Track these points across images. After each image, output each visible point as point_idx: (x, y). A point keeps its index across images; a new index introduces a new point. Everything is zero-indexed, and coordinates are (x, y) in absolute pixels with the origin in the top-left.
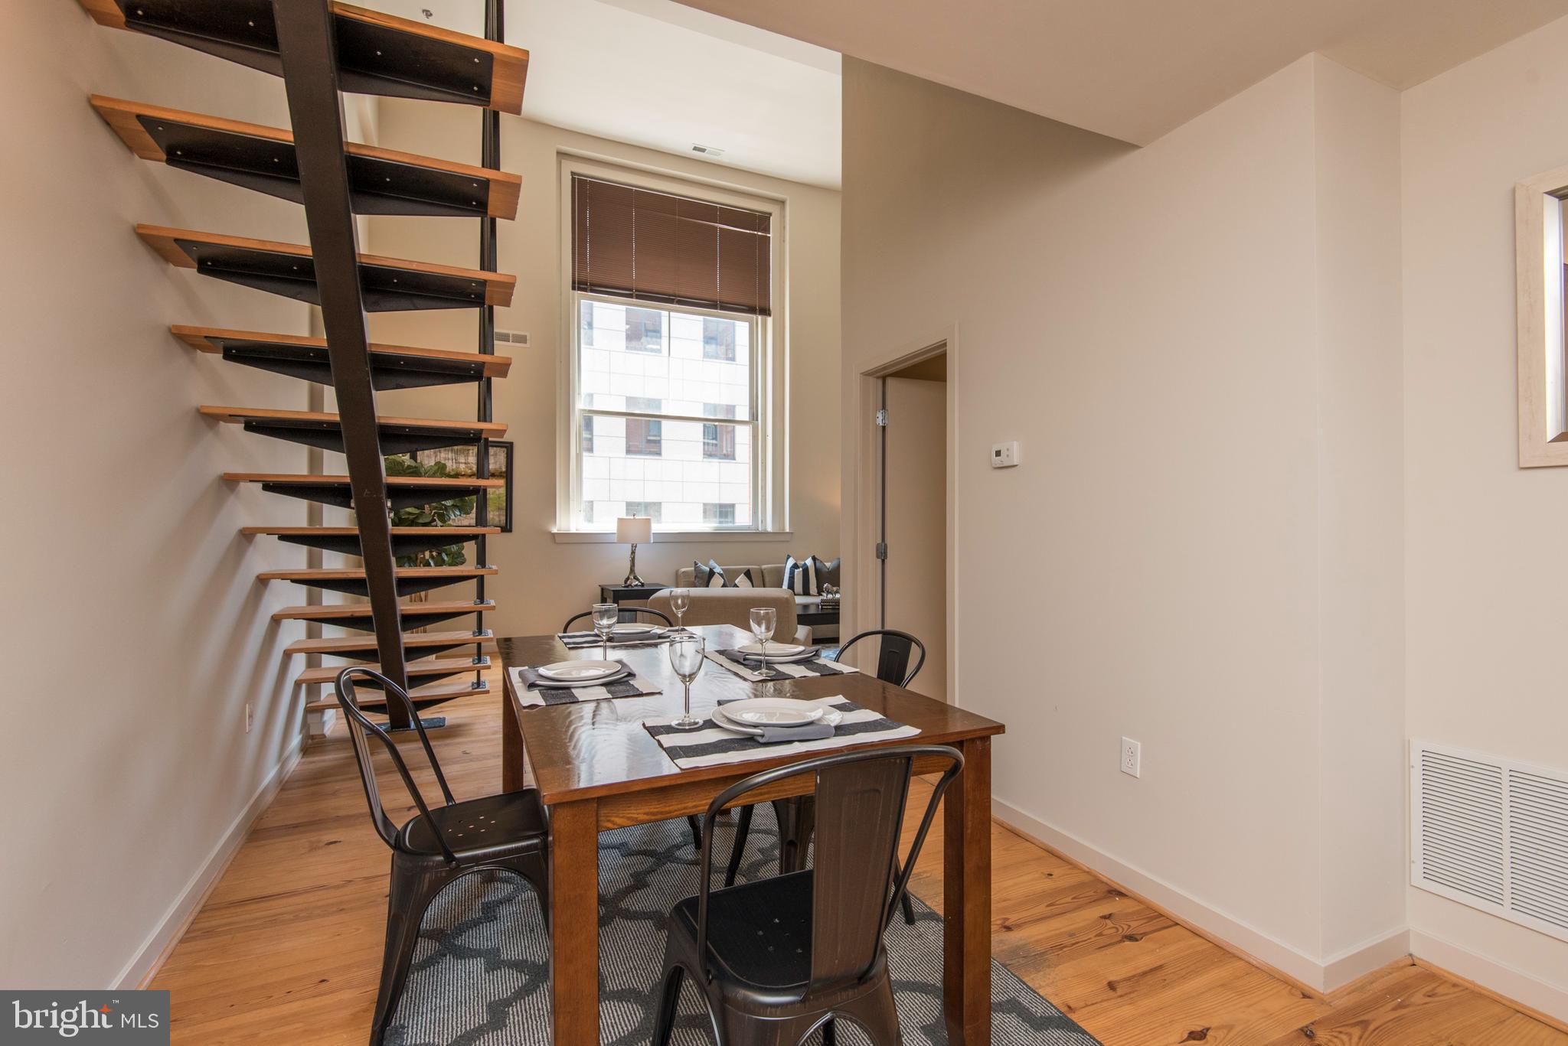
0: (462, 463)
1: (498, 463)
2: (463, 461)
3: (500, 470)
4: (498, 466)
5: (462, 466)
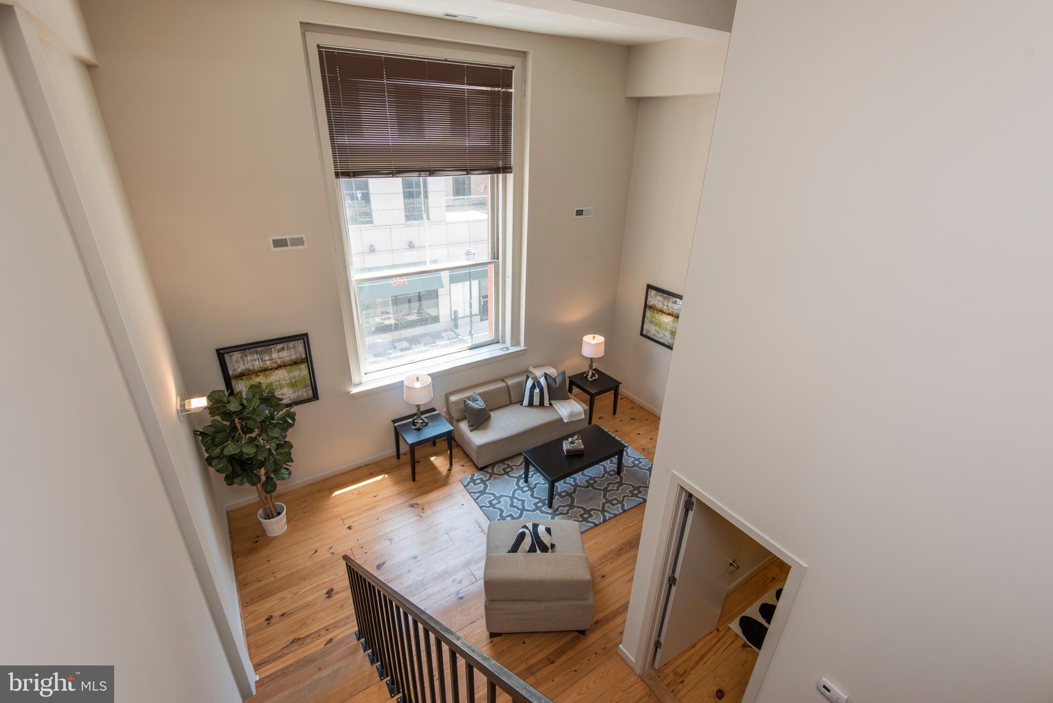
0: (267, 360)
1: (298, 353)
2: (268, 358)
3: (300, 358)
4: (298, 355)
5: (268, 363)
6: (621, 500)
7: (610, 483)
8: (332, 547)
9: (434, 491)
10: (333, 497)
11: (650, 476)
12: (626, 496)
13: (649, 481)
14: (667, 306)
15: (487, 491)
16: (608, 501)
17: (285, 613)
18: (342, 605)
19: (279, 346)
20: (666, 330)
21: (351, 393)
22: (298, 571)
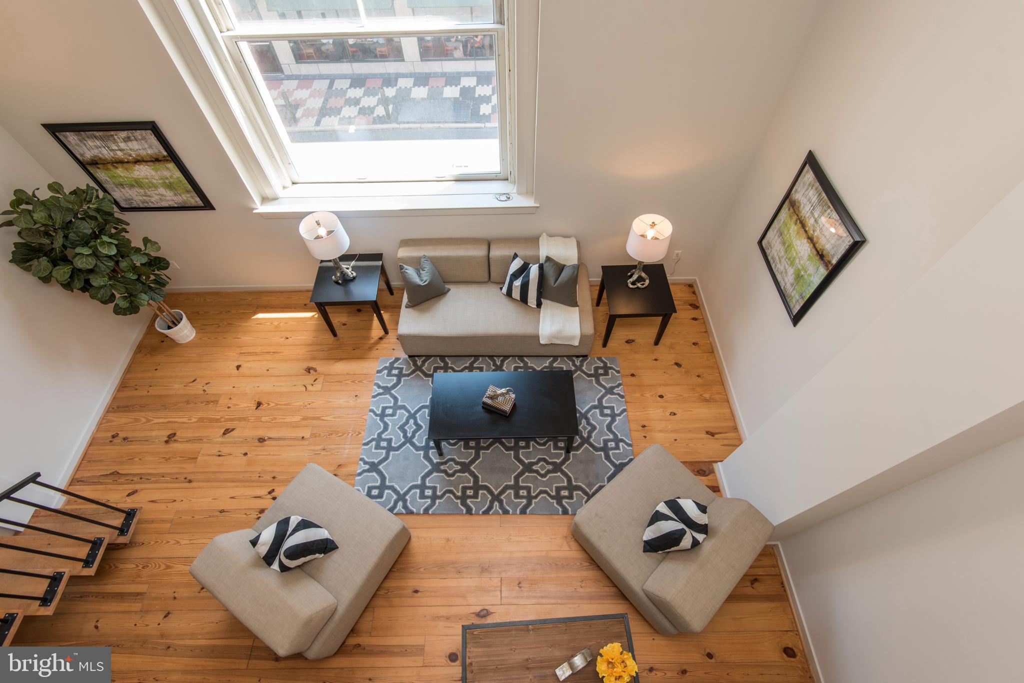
1: (153, 147)
3: (162, 156)
4: (156, 150)
6: (534, 495)
7: (544, 460)
8: (209, 383)
9: (344, 361)
10: (254, 319)
11: (610, 479)
12: (545, 492)
13: (601, 488)
14: (816, 220)
15: (393, 392)
16: (516, 488)
17: (128, 438)
18: (169, 458)
19: (123, 134)
20: (792, 264)
21: (254, 211)
22: (168, 396)
